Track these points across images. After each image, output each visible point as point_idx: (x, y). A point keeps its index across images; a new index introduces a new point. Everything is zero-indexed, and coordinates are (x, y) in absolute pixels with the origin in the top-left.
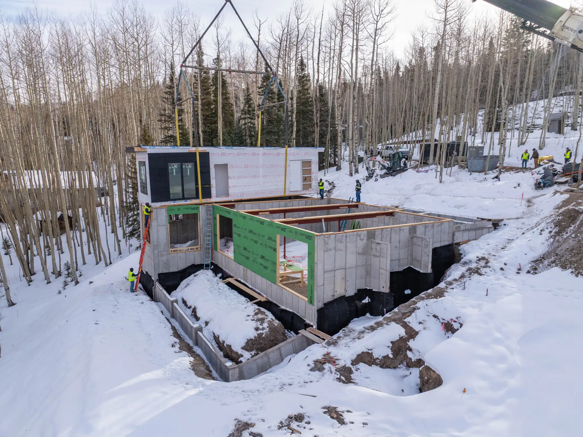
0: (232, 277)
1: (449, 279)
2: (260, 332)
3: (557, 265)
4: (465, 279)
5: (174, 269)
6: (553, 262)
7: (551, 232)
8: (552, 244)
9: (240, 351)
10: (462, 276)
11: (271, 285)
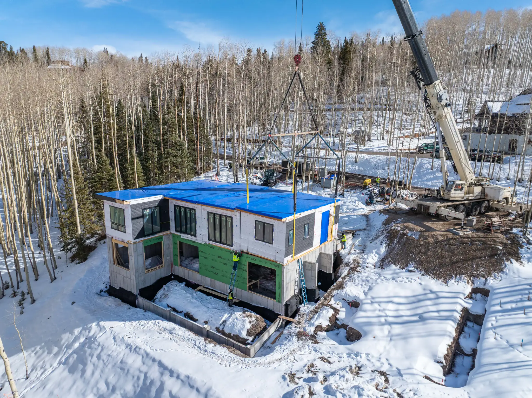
0: (200, 286)
1: (343, 275)
2: (252, 323)
3: (392, 263)
4: (351, 275)
5: (149, 284)
6: (390, 261)
7: (386, 243)
8: (387, 250)
9: (246, 337)
10: (349, 273)
11: (241, 291)
